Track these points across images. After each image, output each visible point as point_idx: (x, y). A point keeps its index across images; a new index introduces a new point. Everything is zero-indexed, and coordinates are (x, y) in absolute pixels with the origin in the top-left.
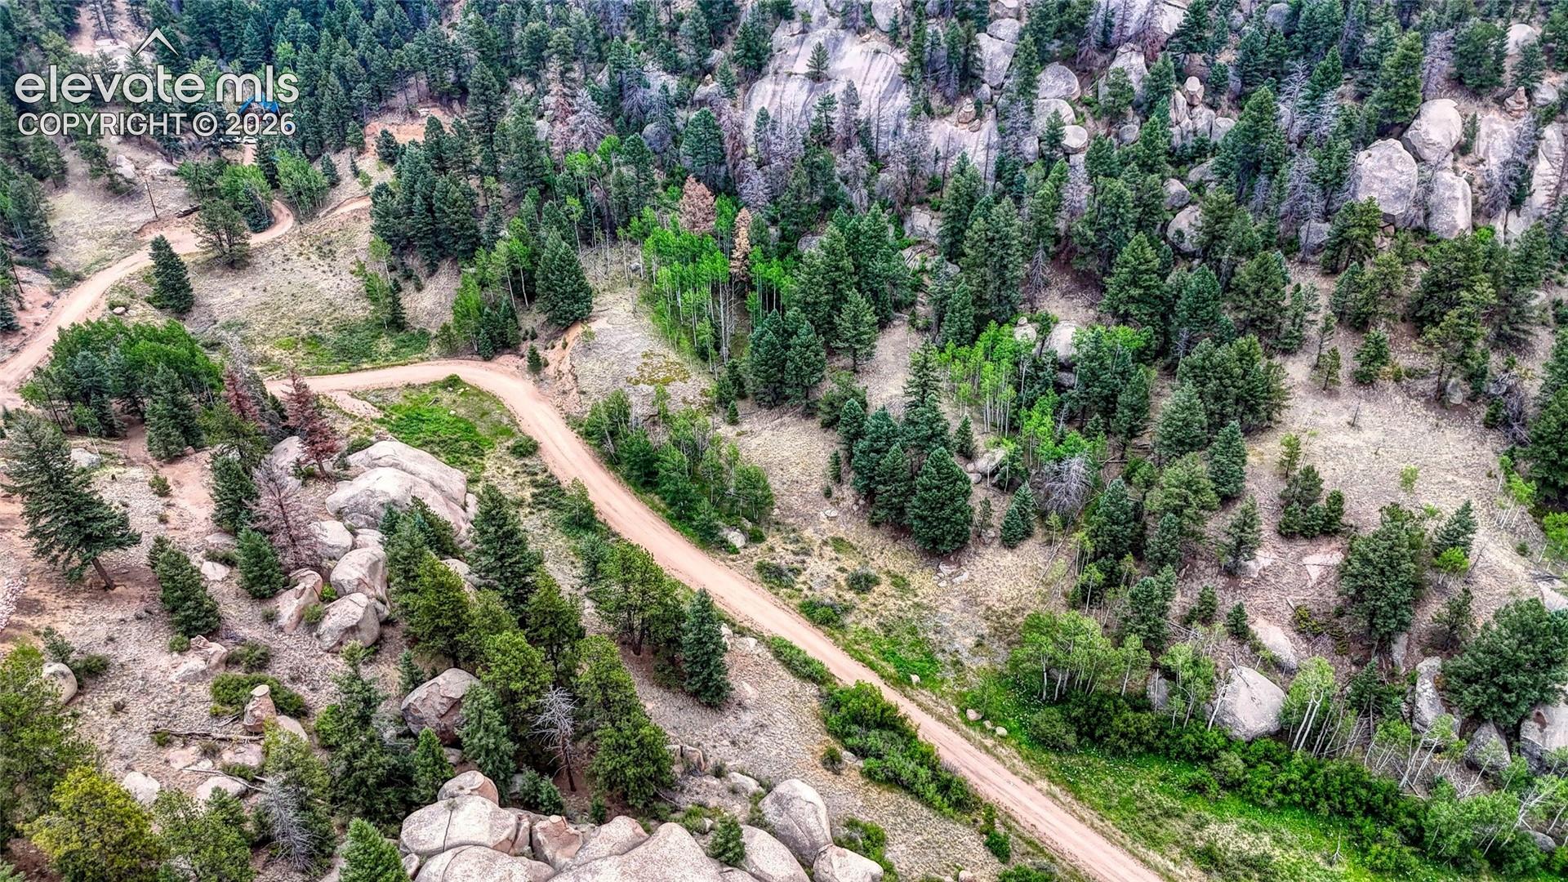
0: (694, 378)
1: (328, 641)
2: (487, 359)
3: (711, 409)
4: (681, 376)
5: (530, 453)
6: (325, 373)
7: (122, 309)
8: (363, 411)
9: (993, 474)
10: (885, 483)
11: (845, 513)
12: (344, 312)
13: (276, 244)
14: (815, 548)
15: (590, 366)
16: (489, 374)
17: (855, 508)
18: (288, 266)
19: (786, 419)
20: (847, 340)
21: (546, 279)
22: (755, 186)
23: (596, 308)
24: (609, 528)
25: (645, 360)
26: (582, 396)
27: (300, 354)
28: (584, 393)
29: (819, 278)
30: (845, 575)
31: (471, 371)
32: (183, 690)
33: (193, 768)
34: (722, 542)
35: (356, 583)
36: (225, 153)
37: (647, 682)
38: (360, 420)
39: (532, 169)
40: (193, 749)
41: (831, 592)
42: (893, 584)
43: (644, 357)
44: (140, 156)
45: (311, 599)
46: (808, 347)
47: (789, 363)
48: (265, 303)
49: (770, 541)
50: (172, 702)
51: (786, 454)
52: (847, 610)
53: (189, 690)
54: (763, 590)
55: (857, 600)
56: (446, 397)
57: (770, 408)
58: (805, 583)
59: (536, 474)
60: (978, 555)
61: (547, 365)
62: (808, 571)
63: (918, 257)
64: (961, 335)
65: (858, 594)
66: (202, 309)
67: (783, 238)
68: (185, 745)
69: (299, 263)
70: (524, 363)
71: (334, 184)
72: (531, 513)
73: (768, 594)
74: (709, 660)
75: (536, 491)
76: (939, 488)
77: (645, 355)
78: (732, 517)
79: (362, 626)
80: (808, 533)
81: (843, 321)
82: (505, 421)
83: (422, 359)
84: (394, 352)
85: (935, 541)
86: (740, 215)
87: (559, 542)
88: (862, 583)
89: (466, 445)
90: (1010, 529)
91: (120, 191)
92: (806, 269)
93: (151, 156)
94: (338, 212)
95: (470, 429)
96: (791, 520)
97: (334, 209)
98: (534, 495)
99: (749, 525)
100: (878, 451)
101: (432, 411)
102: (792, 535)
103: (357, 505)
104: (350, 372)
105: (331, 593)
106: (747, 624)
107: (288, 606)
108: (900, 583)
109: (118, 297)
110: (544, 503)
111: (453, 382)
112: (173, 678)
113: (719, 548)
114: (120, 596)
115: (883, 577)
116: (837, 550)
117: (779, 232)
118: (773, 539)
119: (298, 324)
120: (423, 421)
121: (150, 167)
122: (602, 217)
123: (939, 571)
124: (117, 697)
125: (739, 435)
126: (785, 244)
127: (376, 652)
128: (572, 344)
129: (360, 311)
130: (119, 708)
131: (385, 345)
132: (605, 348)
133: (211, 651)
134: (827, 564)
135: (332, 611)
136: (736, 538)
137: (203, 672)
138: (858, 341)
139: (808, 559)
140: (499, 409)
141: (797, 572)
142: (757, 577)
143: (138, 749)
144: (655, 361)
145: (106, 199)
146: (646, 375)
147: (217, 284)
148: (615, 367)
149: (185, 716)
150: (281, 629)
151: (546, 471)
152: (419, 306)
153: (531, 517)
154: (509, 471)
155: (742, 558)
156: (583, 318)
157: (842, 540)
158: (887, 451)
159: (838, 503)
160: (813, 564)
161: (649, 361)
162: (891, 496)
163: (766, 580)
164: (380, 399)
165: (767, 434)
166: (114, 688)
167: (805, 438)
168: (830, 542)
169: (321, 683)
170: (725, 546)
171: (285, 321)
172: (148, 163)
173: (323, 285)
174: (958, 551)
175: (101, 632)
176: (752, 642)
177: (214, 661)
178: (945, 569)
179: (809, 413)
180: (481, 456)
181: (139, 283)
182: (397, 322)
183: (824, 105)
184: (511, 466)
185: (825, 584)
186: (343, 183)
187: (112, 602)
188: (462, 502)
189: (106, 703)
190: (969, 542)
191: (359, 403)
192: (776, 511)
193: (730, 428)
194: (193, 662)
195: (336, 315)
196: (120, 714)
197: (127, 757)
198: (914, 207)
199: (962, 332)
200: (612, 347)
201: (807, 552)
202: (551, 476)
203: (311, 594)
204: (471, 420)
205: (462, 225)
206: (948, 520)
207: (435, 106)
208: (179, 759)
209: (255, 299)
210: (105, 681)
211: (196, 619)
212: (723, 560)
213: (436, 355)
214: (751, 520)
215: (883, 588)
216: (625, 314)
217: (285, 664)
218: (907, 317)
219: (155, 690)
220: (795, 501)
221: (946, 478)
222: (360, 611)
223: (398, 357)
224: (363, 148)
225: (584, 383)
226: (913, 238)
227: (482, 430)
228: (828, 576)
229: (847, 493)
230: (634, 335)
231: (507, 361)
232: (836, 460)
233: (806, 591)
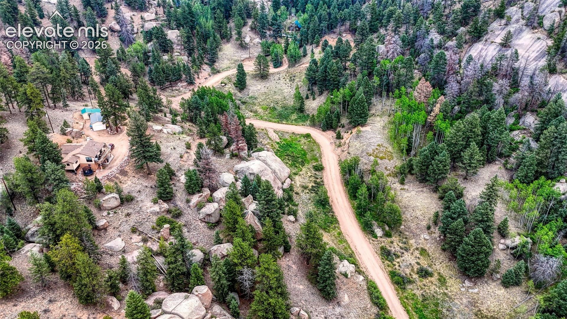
0: (394, 160)
1: (201, 216)
2: (324, 131)
3: (395, 175)
4: (390, 158)
5: (319, 170)
6: (270, 121)
7: (224, 84)
8: (275, 138)
9: (512, 248)
10: (451, 234)
11: (433, 239)
12: (287, 102)
13: (279, 73)
14: (412, 249)
15: (356, 144)
16: (322, 136)
17: (438, 239)
18: (278, 82)
19: (425, 189)
20: (464, 164)
21: (352, 106)
22: (453, 87)
23: (368, 121)
24: (332, 209)
25: (378, 147)
26: (348, 154)
27: (267, 113)
28: (349, 153)
29: (461, 133)
30: (419, 266)
31: (317, 134)
32: (149, 216)
33: (137, 244)
34: (372, 231)
35: (219, 199)
36: (278, 39)
37: (305, 277)
38: (272, 141)
39: (368, 63)
40: (141, 237)
41: (408, 271)
42: (439, 280)
43: (377, 146)
44: (253, 36)
45: (203, 199)
46: (441, 162)
47: (431, 166)
48: (265, 93)
49: (393, 238)
50: (144, 219)
51: (418, 204)
52: (410, 282)
53: (151, 217)
54: (378, 258)
55: (417, 280)
56: (303, 140)
57: (420, 182)
58: (398, 263)
59: (318, 179)
60: (487, 283)
61: (342, 139)
62: (403, 258)
63: (521, 136)
64: (525, 177)
65: (419, 277)
66: (247, 90)
67: (460, 112)
68: (139, 235)
69: (282, 81)
70: (335, 135)
71: (304, 56)
72: (308, 193)
73: (380, 261)
74: (326, 280)
75: (314, 185)
76: (473, 246)
77: (379, 145)
78: (382, 222)
79: (213, 215)
80: (412, 242)
81: (466, 155)
82: (318, 155)
83: (303, 125)
84: (295, 120)
85: (466, 269)
86: (440, 98)
87: (311, 208)
88: (424, 273)
89: (300, 160)
90: (507, 278)
91: (243, 46)
92: (455, 128)
93: (257, 36)
94: (301, 66)
95: (305, 155)
96: (407, 233)
97: (301, 65)
98: (312, 186)
99: (387, 228)
100: (453, 219)
101: (296, 144)
102: (404, 240)
103: (243, 171)
104: (278, 123)
105: (211, 200)
106: (364, 270)
107: (195, 199)
108: (442, 281)
109: (226, 81)
110: (314, 190)
111: (308, 136)
112: (148, 211)
113: (370, 234)
114: (151, 178)
115: (436, 274)
116: (421, 254)
117: (459, 109)
118: (395, 239)
119: (271, 102)
120: (291, 147)
121: (255, 40)
122: (389, 87)
123: (464, 282)
124: (130, 211)
125: (401, 189)
126: (460, 114)
127: (215, 226)
128: (354, 133)
129: (291, 102)
130: (128, 215)
131: (294, 116)
132: (364, 138)
133: (163, 206)
134: (413, 258)
135: (207, 206)
136: (379, 232)
137: (158, 212)
138: (470, 166)
139: (405, 253)
140: (318, 150)
141: (398, 257)
142: (379, 252)
143: (126, 231)
144: (381, 149)
145: (238, 48)
146: (375, 153)
147: (255, 83)
148: (365, 147)
149: (145, 225)
150: (189, 207)
151: (321, 179)
152: (311, 106)
153: (307, 194)
154: (309, 174)
155: (378, 241)
156: (363, 125)
157: (426, 250)
158: (457, 220)
159: (431, 234)
160: (406, 256)
161: (379, 148)
162: (452, 241)
163: (382, 254)
164: (282, 135)
165: (413, 193)
166: (131, 208)
167: (429, 200)
168: (420, 249)
169: (192, 230)
170: (372, 233)
171: (268, 100)
172: (254, 39)
173: (286, 90)
174: (477, 277)
175: (138, 188)
176: (361, 278)
177: (162, 210)
178: (467, 283)
179: (435, 190)
180: (303, 165)
181: (234, 77)
182: (301, 110)
183: (501, 58)
184: (311, 173)
185: (407, 267)
186: (307, 56)
187: (147, 179)
188: (283, 181)
189: (126, 212)
190: (485, 275)
191: (275, 134)
192: (402, 227)
193: (399, 185)
194: (156, 208)
195: (284, 102)
196: (128, 217)
197: (121, 232)
198: (528, 113)
199: (526, 176)
200: (367, 139)
201: (407, 250)
202: (322, 181)
203: (204, 198)
204: (307, 151)
205: (334, 79)
206: (473, 262)
207: (349, 34)
208: (135, 239)
209: (264, 90)
210: (130, 204)
211: (163, 194)
212: (369, 239)
213: (308, 125)
214: (389, 226)
215: (432, 279)
216: (380, 127)
217: (185, 219)
218: (503, 161)
219: (142, 213)
220: (413, 226)
221: (478, 243)
222: (213, 210)
223: (296, 122)
224: (318, 45)
225: (351, 149)
226: (522, 126)
227: (308, 156)
228: (410, 264)
229: (437, 232)
230: (378, 136)
231: (331, 134)
232: (437, 215)
233: (397, 267)
